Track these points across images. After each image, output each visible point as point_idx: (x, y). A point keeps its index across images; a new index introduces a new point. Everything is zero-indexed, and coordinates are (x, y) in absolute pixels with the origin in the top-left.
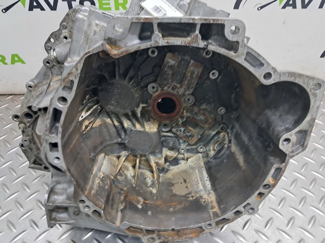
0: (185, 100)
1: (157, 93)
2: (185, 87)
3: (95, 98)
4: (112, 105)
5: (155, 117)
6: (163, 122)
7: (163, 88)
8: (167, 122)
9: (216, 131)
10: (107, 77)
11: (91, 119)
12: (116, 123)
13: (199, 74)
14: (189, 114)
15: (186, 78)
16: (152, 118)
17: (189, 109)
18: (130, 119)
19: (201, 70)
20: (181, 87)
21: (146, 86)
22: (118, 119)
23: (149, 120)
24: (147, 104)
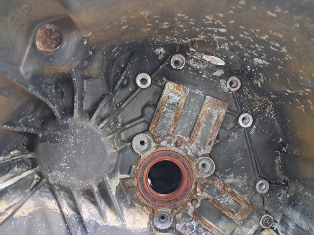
0: (197, 165)
1: (148, 153)
2: (197, 141)
3: (29, 156)
4: (61, 169)
5: (143, 200)
6: (159, 210)
7: (159, 143)
8: (166, 210)
9: (255, 227)
10: (57, 114)
11: (14, 198)
12: (68, 211)
13: (221, 119)
14: (206, 195)
15: (199, 125)
16: (139, 202)
17: (206, 184)
18: (94, 203)
19: (223, 112)
20: (191, 141)
21: (130, 140)
22: (71, 202)
23: (132, 206)
24: (129, 173)
